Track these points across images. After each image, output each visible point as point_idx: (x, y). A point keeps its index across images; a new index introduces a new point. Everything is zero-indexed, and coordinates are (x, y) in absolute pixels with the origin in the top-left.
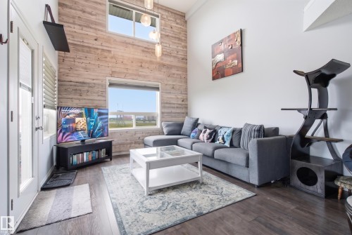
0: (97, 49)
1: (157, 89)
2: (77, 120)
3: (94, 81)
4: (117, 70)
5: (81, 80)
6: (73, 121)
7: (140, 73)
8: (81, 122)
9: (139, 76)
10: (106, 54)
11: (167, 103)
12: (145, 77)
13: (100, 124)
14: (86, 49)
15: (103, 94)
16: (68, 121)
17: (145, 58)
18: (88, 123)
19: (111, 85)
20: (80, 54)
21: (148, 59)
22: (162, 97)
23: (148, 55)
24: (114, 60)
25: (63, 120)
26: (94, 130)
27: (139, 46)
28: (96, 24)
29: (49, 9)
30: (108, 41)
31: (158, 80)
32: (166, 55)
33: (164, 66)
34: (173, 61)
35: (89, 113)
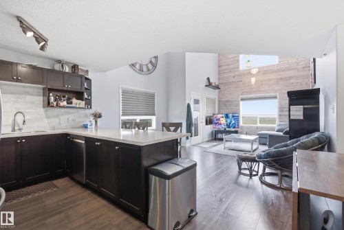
0: (235, 82)
1: (275, 97)
2: (221, 119)
3: (234, 99)
4: (245, 90)
6: (219, 119)
8: (223, 121)
10: (239, 83)
13: (233, 122)
14: (229, 84)
15: (238, 105)
16: (217, 120)
17: (265, 78)
19: (242, 100)
20: (227, 87)
21: (267, 78)
22: (280, 103)
23: (267, 75)
24: (244, 85)
28: (234, 68)
29: (208, 79)
30: (240, 75)
31: (276, 91)
32: (284, 71)
33: (282, 79)
34: (292, 73)
35: (227, 116)
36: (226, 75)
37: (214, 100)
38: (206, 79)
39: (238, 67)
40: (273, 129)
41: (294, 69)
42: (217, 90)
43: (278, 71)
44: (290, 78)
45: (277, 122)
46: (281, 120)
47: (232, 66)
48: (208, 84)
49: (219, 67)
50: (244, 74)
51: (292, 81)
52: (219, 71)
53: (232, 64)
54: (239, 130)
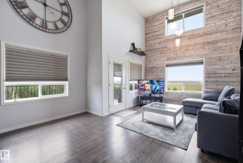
0: (160, 48)
1: (201, 63)
2: (146, 85)
3: (159, 65)
4: (170, 56)
5: (153, 66)
6: (144, 85)
7: (186, 55)
8: (148, 87)
9: (186, 56)
10: (164, 49)
11: (211, 74)
12: (189, 56)
13: (158, 88)
14: (155, 50)
15: (163, 71)
16: (142, 85)
17: (190, 43)
18: (151, 87)
19: (167, 66)
20: (153, 54)
21: (193, 43)
22: (206, 68)
23: (193, 40)
24: (169, 51)
25: (140, 85)
26: (155, 90)
27: (185, 36)
28: (160, 35)
29: (133, 44)
30: (166, 41)
31: (202, 56)
32: (211, 34)
33: (208, 43)
34: (220, 36)
35: (152, 82)
36: (152, 42)
37: (141, 66)
38: (130, 44)
39: (164, 34)
40: (199, 97)
41: (222, 31)
42: (144, 57)
43: (204, 34)
44: (217, 42)
45: (203, 89)
46: (208, 87)
47: (158, 33)
48: (132, 49)
49: (146, 34)
50: (169, 40)
51: (220, 44)
52: (146, 38)
53: (158, 31)
54: (164, 96)
